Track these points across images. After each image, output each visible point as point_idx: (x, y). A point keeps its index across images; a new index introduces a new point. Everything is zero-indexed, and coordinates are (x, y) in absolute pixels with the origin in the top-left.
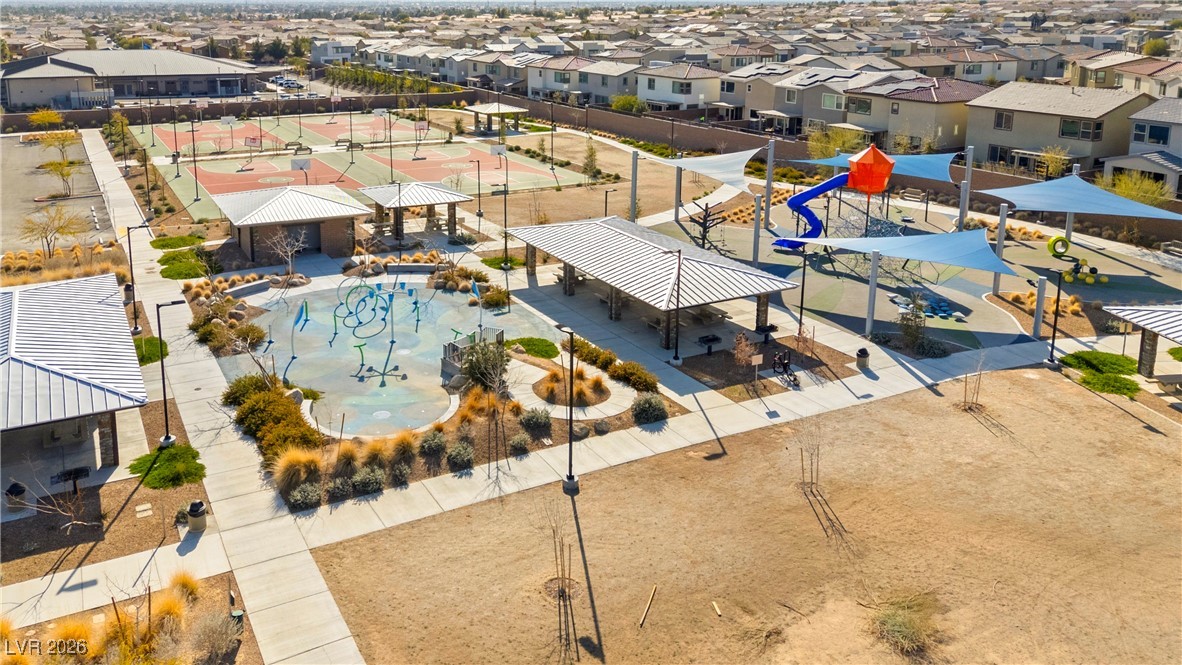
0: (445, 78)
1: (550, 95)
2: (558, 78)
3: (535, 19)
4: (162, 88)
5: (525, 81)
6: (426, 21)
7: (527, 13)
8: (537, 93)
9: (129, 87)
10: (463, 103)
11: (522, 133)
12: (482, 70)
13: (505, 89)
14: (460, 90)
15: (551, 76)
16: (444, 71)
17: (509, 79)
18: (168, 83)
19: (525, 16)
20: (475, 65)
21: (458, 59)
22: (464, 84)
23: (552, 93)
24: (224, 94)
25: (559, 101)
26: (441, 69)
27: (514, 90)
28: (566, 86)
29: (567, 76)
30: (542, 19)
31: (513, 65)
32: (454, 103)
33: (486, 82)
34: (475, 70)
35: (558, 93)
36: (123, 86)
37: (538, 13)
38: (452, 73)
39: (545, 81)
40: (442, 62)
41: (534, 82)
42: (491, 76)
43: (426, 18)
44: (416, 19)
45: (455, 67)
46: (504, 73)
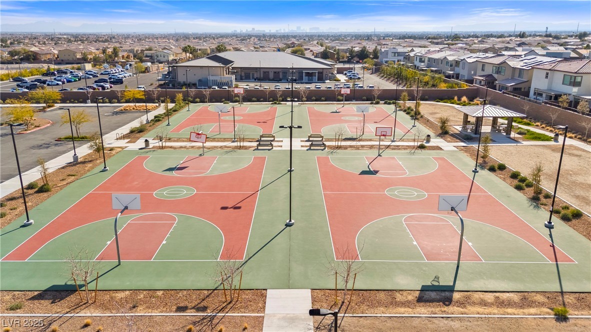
0: (457, 76)
1: (555, 98)
2: (568, 80)
3: (546, 39)
4: (271, 76)
5: (529, 82)
6: (471, 40)
7: (540, 36)
8: (541, 95)
9: (253, 75)
10: (464, 99)
11: (514, 140)
12: (489, 71)
13: (507, 88)
14: (465, 86)
15: (559, 77)
16: (459, 70)
17: (513, 79)
18: (275, 73)
19: (538, 37)
20: (483, 66)
21: (470, 60)
22: (470, 81)
23: (557, 97)
24: (307, 81)
25: (566, 105)
26: (456, 69)
27: (516, 90)
28: (575, 90)
29: (578, 79)
30: (551, 38)
31: (519, 67)
32: (456, 98)
33: (490, 82)
34: (483, 70)
35: (564, 97)
36: (250, 73)
37: (547, 36)
38: (464, 73)
39: (550, 83)
40: (457, 63)
41: (539, 83)
42: (496, 76)
43: (471, 38)
44: (465, 40)
45: (467, 67)
46: (508, 74)
